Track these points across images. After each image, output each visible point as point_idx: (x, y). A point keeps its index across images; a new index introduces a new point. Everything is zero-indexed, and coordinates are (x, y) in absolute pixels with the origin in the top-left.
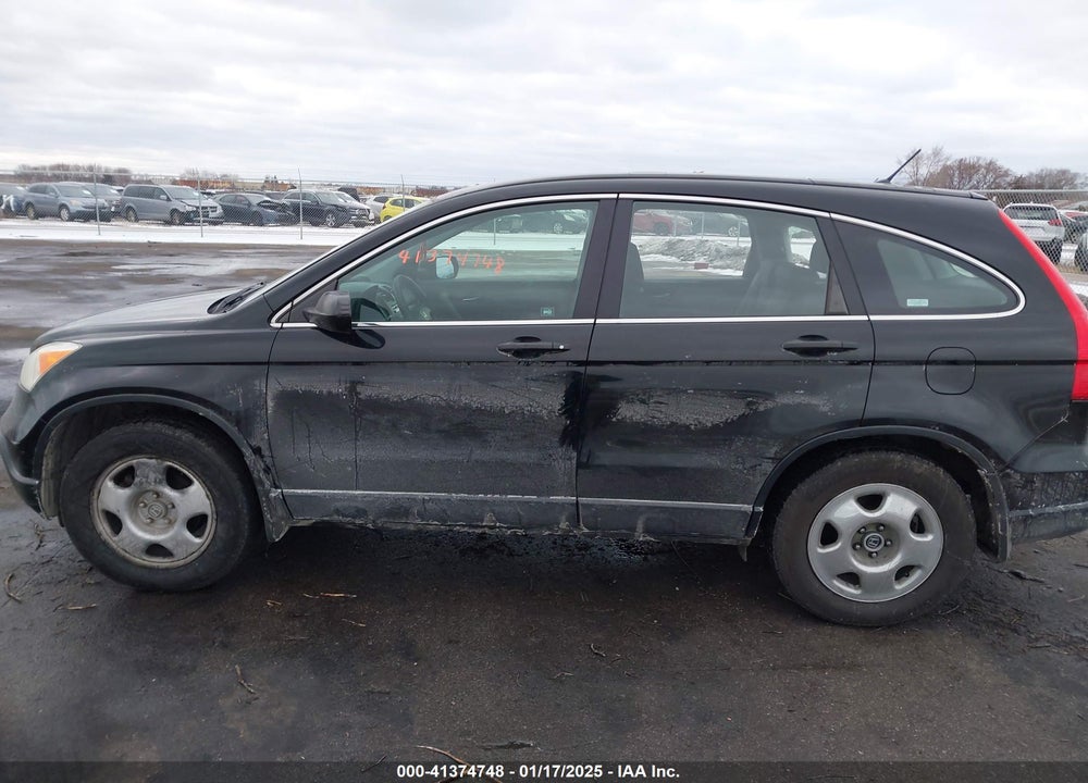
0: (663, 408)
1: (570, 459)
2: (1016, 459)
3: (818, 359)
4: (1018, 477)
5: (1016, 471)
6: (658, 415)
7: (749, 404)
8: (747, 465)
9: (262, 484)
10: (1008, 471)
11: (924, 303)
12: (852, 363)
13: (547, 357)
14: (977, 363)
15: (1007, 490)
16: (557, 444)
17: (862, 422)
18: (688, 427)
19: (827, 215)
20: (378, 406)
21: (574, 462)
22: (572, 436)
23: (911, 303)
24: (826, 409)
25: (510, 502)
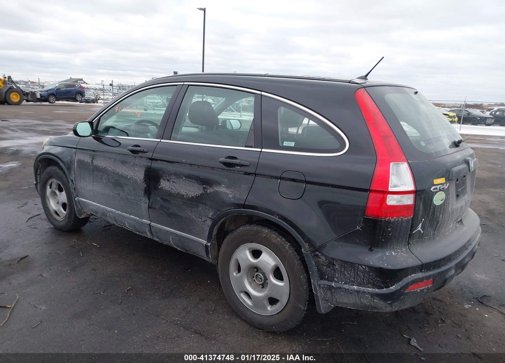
0: (174, 184)
1: (146, 203)
2: (323, 246)
3: (231, 169)
4: (324, 258)
5: (322, 254)
6: (173, 188)
7: (204, 188)
8: (203, 220)
9: (73, 194)
10: (317, 253)
11: (292, 144)
12: (246, 174)
13: (140, 154)
14: (307, 182)
15: (318, 265)
16: (143, 195)
17: (244, 206)
18: (183, 196)
19: (259, 92)
20: (97, 169)
21: (147, 204)
22: (148, 192)
23: (286, 144)
24: (231, 196)
25: (131, 218)
